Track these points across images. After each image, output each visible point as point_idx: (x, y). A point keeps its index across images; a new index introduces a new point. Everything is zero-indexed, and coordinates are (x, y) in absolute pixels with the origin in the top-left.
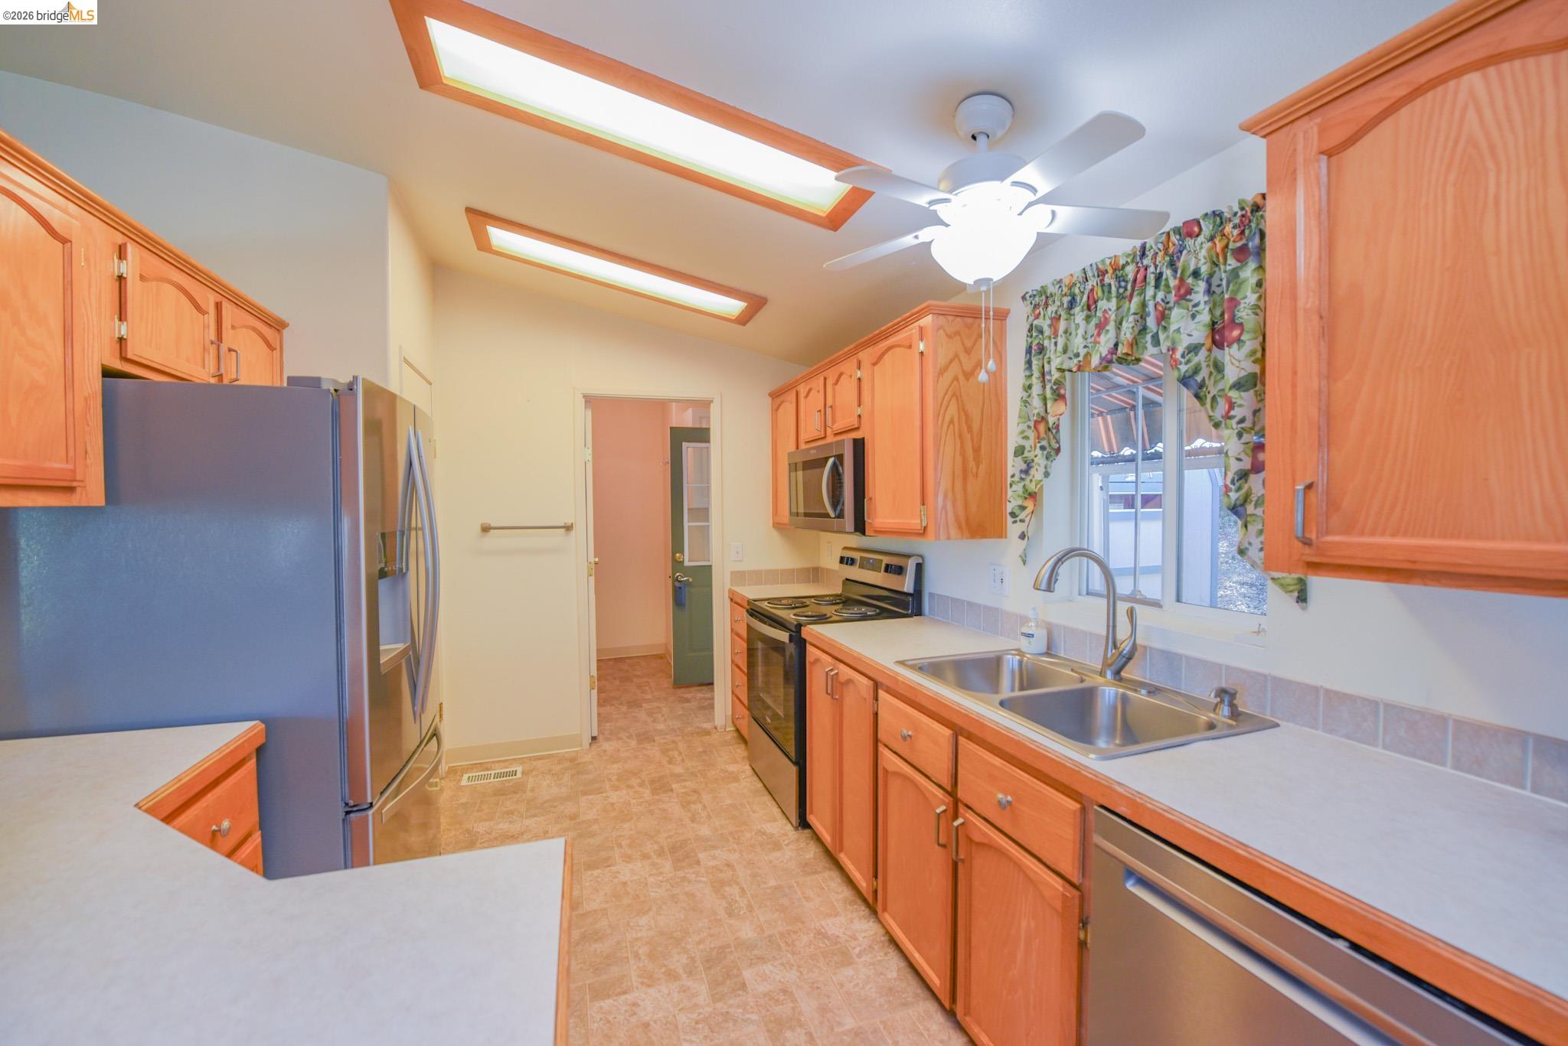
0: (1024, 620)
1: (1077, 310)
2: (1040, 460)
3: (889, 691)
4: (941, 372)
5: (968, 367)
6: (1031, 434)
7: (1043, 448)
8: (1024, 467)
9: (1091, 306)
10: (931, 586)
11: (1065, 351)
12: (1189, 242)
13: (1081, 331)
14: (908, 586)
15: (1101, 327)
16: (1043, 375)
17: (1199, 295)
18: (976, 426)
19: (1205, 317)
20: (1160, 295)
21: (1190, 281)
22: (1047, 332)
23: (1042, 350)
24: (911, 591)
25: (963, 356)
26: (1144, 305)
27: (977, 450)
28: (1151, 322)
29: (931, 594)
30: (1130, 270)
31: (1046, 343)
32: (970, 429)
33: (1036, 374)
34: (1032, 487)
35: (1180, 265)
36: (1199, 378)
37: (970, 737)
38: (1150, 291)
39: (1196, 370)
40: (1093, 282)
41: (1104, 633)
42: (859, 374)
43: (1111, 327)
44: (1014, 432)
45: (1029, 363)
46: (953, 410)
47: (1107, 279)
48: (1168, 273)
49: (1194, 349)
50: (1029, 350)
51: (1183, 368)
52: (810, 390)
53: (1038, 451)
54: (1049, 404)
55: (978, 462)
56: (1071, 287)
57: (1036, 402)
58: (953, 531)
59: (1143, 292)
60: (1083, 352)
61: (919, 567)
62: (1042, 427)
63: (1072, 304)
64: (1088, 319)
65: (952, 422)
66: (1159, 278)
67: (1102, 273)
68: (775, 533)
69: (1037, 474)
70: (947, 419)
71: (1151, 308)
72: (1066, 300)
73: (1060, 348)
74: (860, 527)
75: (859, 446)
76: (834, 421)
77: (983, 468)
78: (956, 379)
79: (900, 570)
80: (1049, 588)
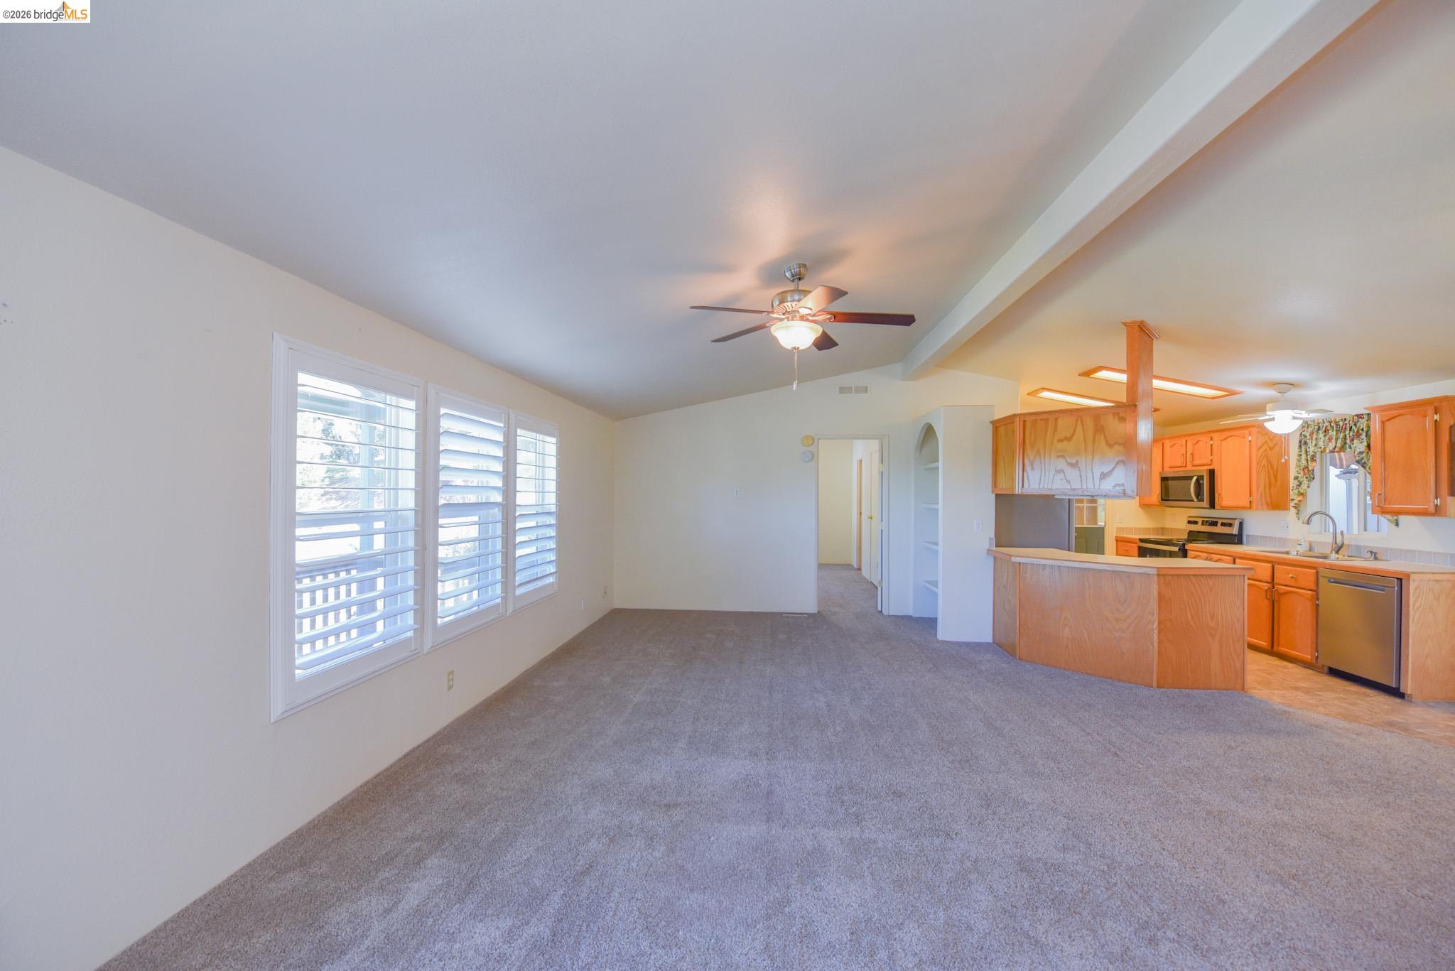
0: (1298, 540)
1: (1321, 432)
2: (1305, 482)
3: (1241, 558)
4: (1260, 448)
5: (1271, 445)
6: (1302, 472)
7: (1307, 478)
8: (1298, 484)
9: (1326, 431)
10: (1245, 533)
11: (1316, 445)
12: (1360, 420)
13: (1322, 440)
14: (1235, 531)
15: (1330, 440)
16: (1307, 451)
17: (1363, 436)
18: (1275, 467)
19: (1365, 444)
20: (1351, 434)
21: (1361, 432)
22: (1308, 437)
23: (1306, 443)
24: (1237, 533)
25: (1269, 442)
26: (1345, 436)
27: (1275, 477)
28: (1348, 441)
29: (1248, 536)
30: (1341, 423)
31: (1308, 441)
32: (1272, 468)
33: (1303, 451)
34: (1302, 491)
35: (1358, 425)
36: (1363, 461)
37: (1279, 563)
38: (1347, 432)
39: (1362, 459)
40: (1327, 424)
41: (1331, 541)
42: (1211, 442)
43: (1334, 441)
44: (1293, 472)
45: (1300, 447)
46: (1264, 462)
47: (1332, 424)
48: (1354, 427)
49: (1361, 453)
50: (1300, 442)
51: (1357, 458)
52: (1174, 444)
53: (1305, 479)
54: (1309, 463)
55: (1276, 481)
56: (1318, 423)
57: (1304, 462)
58: (1265, 507)
59: (1345, 432)
60: (1323, 447)
61: (1241, 524)
62: (1306, 471)
63: (1319, 429)
64: (1325, 436)
65: (1264, 466)
66: (1351, 428)
67: (1330, 422)
68: (1140, 509)
69: (1304, 486)
70: (1263, 464)
71: (1348, 437)
72: (1317, 427)
73: (1314, 444)
74: (1212, 505)
75: (1212, 473)
76: (1193, 460)
77: (1278, 483)
78: (1266, 450)
79: (1230, 525)
80: (1308, 523)
